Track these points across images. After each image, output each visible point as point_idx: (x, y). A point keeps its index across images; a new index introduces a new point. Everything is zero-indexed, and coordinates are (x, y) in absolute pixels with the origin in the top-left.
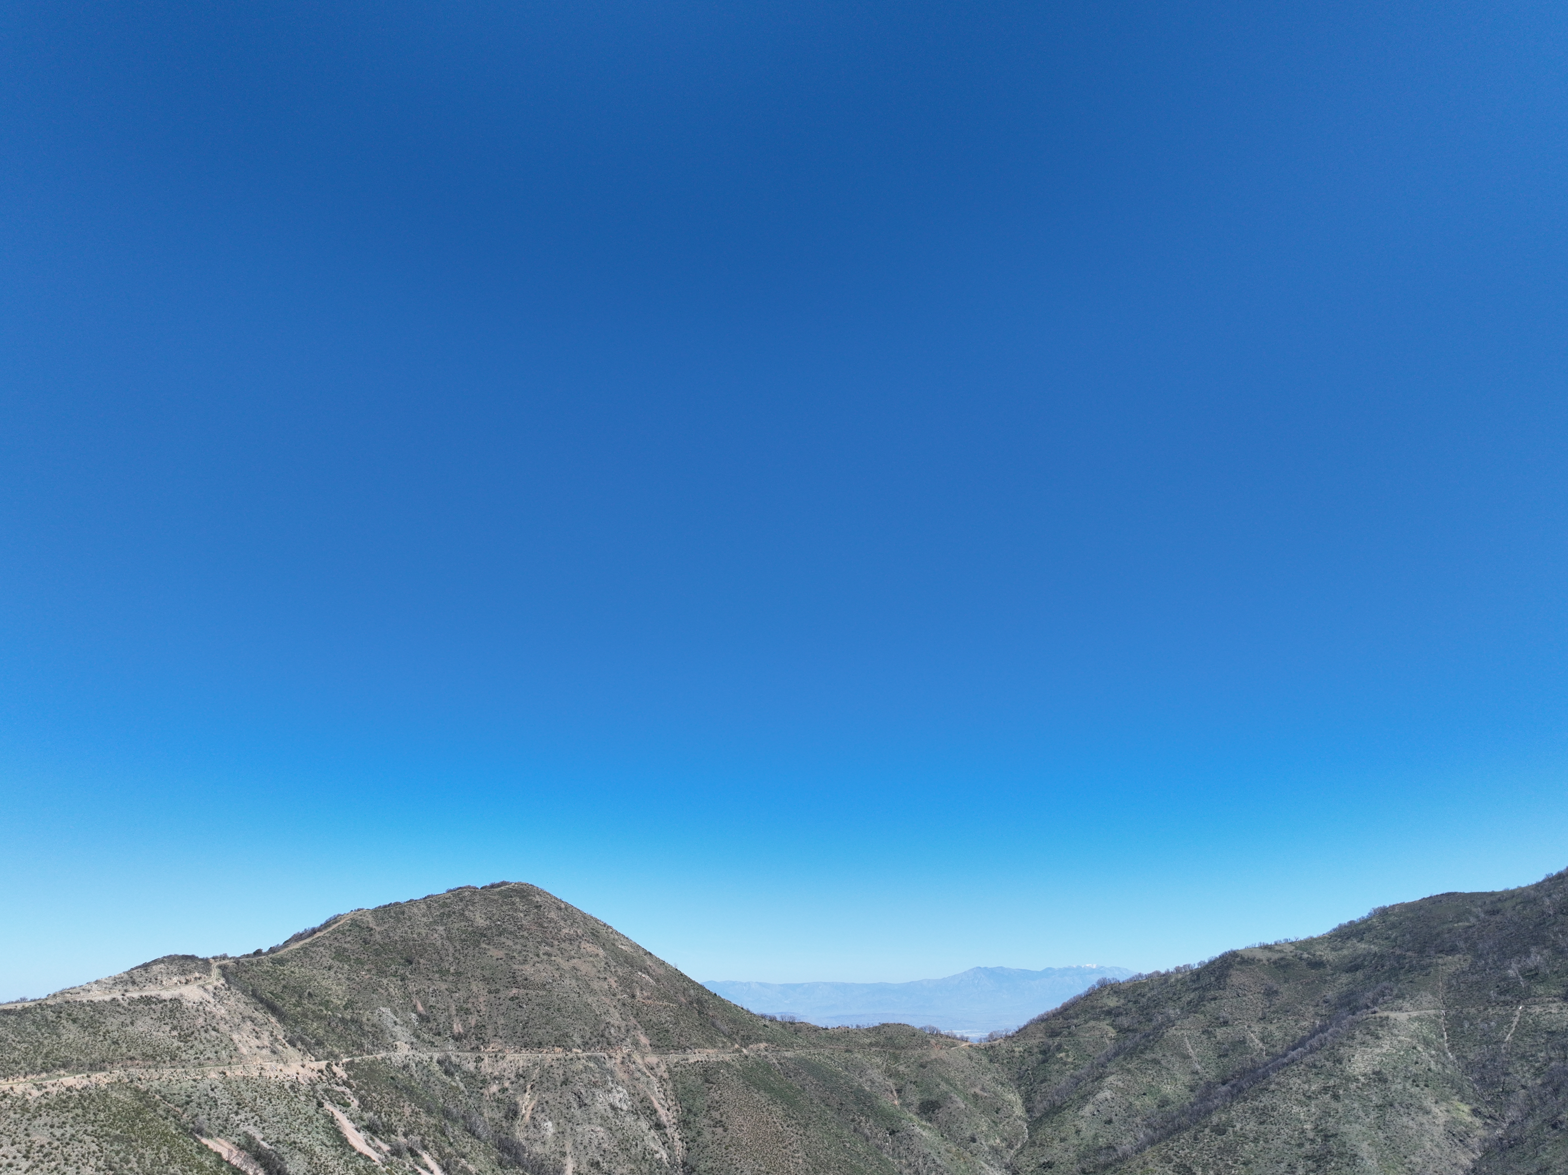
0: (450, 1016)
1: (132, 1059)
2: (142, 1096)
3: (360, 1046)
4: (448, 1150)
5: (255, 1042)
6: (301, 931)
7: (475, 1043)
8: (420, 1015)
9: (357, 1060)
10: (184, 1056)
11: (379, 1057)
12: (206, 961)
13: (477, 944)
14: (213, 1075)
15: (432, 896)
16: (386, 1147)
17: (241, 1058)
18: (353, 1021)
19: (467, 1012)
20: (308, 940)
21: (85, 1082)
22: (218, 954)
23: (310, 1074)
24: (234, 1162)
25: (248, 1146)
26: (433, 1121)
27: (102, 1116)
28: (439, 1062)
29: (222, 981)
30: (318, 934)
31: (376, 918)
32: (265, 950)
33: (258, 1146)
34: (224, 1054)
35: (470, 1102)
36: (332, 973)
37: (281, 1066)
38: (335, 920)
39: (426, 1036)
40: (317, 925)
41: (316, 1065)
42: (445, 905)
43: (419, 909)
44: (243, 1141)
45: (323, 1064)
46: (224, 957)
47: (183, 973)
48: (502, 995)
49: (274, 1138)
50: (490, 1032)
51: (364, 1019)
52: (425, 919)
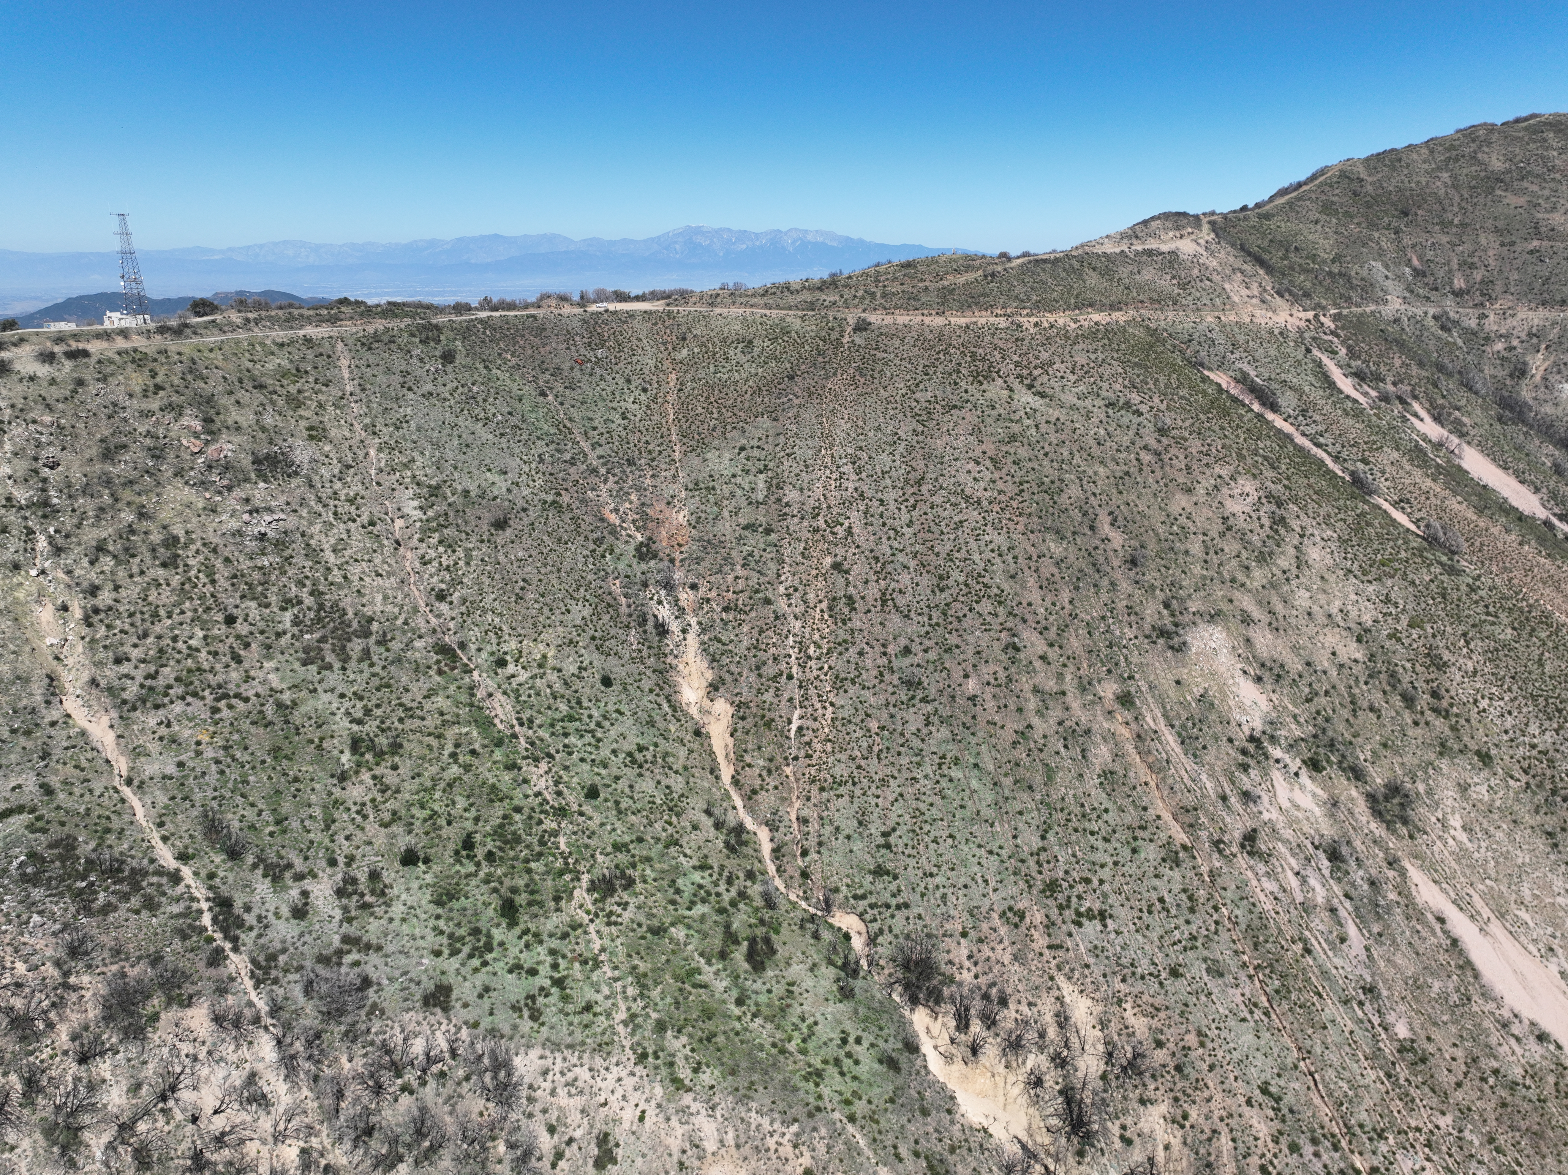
0: (1450, 271)
1: (1142, 302)
2: (1153, 332)
3: (1348, 299)
4: (1440, 401)
5: (1245, 292)
6: (1286, 185)
7: (1478, 299)
8: (1415, 270)
9: (1345, 312)
10: (1184, 302)
11: (1368, 310)
12: (1196, 217)
13: (1490, 191)
14: (1210, 319)
15: (1436, 138)
16: (1374, 394)
17: (1233, 305)
18: (1340, 274)
19: (1472, 266)
20: (1293, 195)
21: (1108, 319)
22: (1207, 210)
23: (1298, 323)
24: (1232, 392)
25: (1243, 379)
26: (1424, 373)
27: (1123, 346)
28: (1434, 317)
29: (1213, 235)
30: (1305, 188)
31: (1367, 168)
32: (1251, 205)
33: (1253, 381)
34: (1218, 301)
35: (1469, 358)
36: (1319, 227)
37: (1270, 314)
38: (1322, 172)
39: (1421, 291)
40: (1302, 178)
41: (1303, 315)
42: (1452, 148)
43: (1420, 155)
44: (1239, 376)
45: (1310, 314)
46: (1213, 213)
47: (1178, 228)
48: (1518, 248)
49: (1266, 376)
50: (1499, 287)
51: (1353, 273)
52: (1426, 166)
